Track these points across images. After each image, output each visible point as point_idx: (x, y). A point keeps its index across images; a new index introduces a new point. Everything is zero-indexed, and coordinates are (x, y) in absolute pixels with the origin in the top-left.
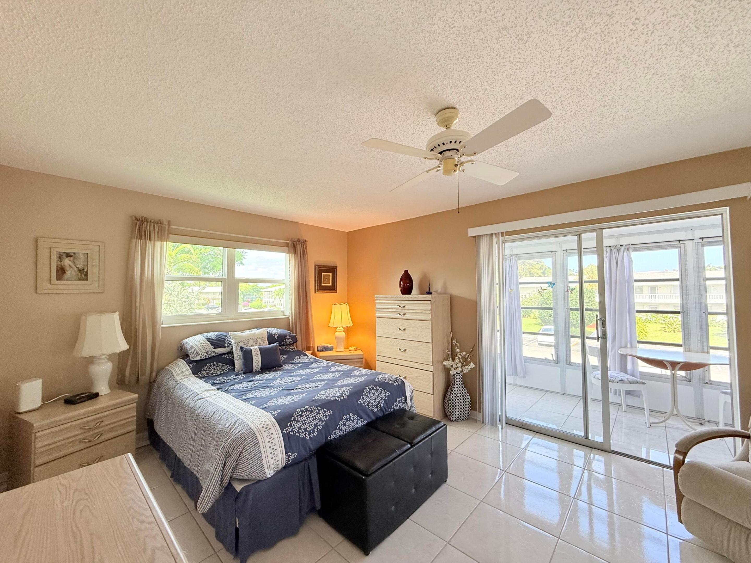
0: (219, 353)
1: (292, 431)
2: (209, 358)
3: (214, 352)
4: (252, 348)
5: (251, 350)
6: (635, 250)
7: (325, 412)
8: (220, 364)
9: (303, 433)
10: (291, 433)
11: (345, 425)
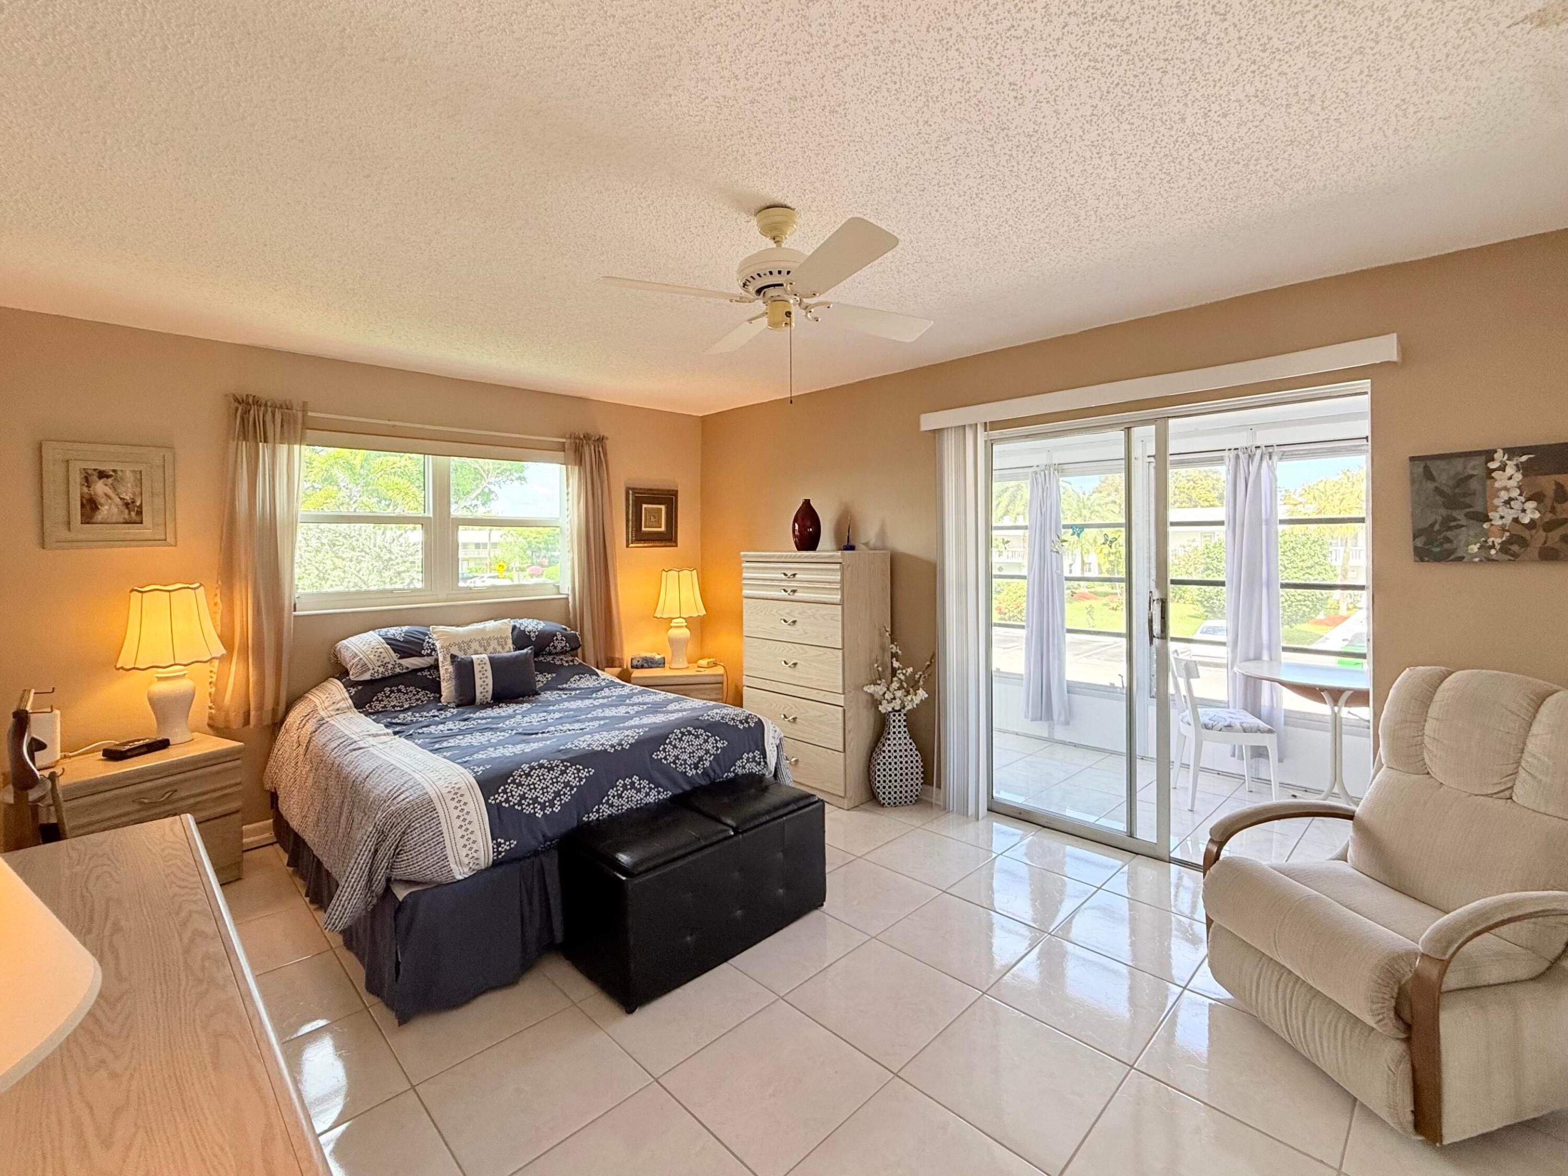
0: (411, 667)
1: (507, 801)
3: (400, 665)
4: (474, 657)
5: (472, 662)
6: (1283, 456)
7: (579, 770)
8: (411, 688)
9: (529, 805)
10: (504, 804)
11: (620, 796)
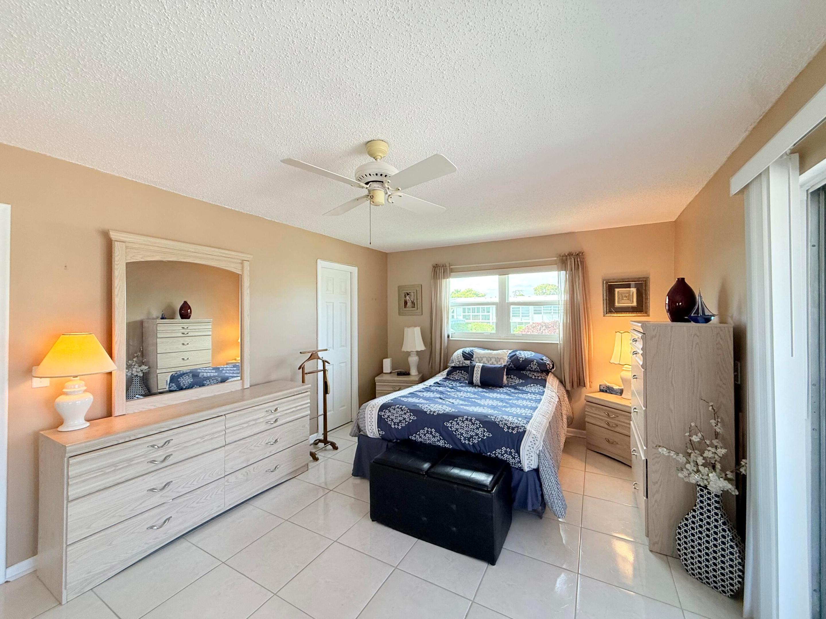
2: (461, 367)
3: (464, 363)
5: (475, 366)
7: (411, 415)
9: (390, 421)
11: (425, 435)
